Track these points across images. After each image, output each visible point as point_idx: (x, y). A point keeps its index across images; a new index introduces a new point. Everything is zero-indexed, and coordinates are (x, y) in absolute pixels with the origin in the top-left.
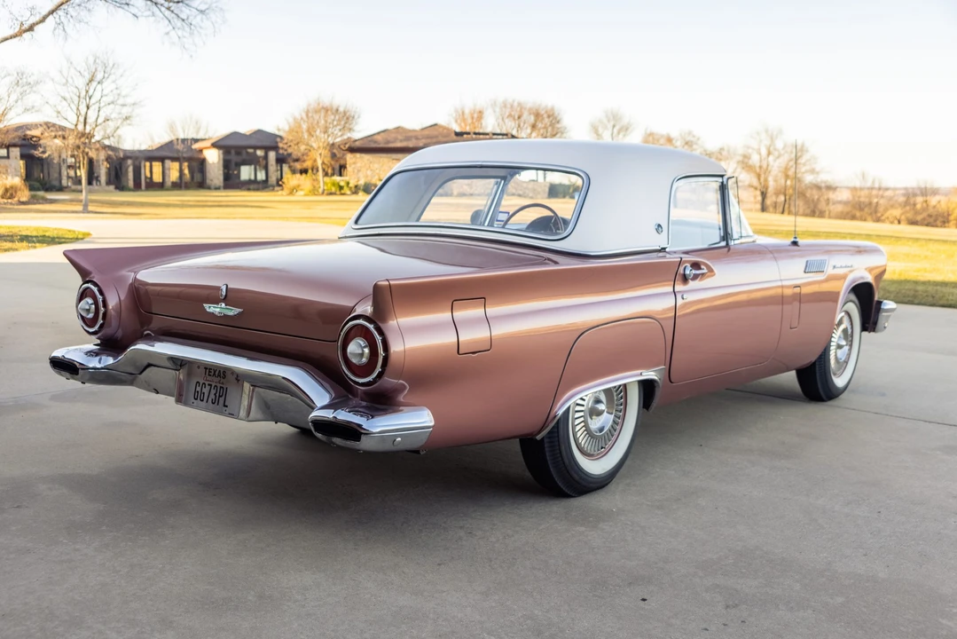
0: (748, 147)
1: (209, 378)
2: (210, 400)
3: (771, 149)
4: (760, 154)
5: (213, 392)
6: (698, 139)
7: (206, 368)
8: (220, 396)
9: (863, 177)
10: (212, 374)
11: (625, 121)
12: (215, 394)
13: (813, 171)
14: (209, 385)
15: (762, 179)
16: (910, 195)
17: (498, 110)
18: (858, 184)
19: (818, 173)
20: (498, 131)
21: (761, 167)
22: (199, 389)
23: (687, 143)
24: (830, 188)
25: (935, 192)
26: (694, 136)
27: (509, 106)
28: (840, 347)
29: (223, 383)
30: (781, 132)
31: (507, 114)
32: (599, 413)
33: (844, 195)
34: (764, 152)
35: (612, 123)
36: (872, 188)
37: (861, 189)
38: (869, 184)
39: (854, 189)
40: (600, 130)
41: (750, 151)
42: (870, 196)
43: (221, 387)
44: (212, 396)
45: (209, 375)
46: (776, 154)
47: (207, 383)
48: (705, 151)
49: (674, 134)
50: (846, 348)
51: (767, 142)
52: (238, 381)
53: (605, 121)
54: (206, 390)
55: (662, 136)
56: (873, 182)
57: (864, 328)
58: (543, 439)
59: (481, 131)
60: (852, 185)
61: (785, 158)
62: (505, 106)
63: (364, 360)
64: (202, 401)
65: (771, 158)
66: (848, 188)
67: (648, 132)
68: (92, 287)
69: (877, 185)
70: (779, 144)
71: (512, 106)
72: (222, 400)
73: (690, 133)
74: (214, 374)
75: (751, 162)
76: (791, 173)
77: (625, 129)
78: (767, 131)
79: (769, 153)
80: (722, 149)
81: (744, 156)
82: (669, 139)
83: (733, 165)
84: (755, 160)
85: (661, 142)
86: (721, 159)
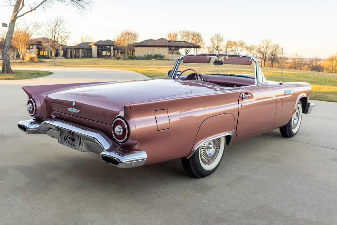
0: (260, 46)
2: (69, 143)
3: (268, 46)
4: (264, 48)
5: (70, 140)
6: (244, 43)
7: (68, 131)
9: (297, 55)
11: (221, 37)
12: (71, 141)
14: (69, 137)
15: (264, 56)
16: (312, 61)
17: (181, 34)
18: (295, 58)
20: (182, 40)
21: (264, 52)
22: (66, 138)
23: (241, 44)
24: (287, 59)
25: (319, 60)
26: (243, 42)
27: (185, 32)
28: (295, 119)
29: (73, 137)
30: (271, 41)
31: (184, 35)
32: (210, 148)
33: (291, 61)
34: (265, 47)
35: (217, 38)
36: (299, 59)
37: (296, 59)
38: (298, 57)
39: (293, 59)
40: (214, 40)
41: (261, 47)
42: (299, 61)
44: (70, 141)
45: (69, 134)
46: (269, 48)
48: (247, 47)
49: (237, 41)
50: (297, 120)
51: (266, 44)
52: (78, 137)
53: (215, 37)
54: (68, 139)
55: (233, 42)
56: (300, 57)
57: (303, 112)
58: (189, 158)
59: (176, 40)
60: (293, 57)
61: (271, 50)
62: (184, 33)
63: (121, 133)
64: (67, 143)
65: (267, 49)
66: (291, 58)
67: (229, 41)
68: (32, 100)
69: (301, 58)
70: (270, 45)
71: (186, 33)
72: (73, 143)
73: (242, 41)
74: (71, 133)
75: (261, 50)
76: (273, 54)
77: (221, 40)
78: (266, 41)
79: (267, 48)
80: (252, 46)
81: (259, 48)
82: (235, 43)
83: (255, 51)
84: (262, 50)
85: (233, 44)
86: (251, 49)
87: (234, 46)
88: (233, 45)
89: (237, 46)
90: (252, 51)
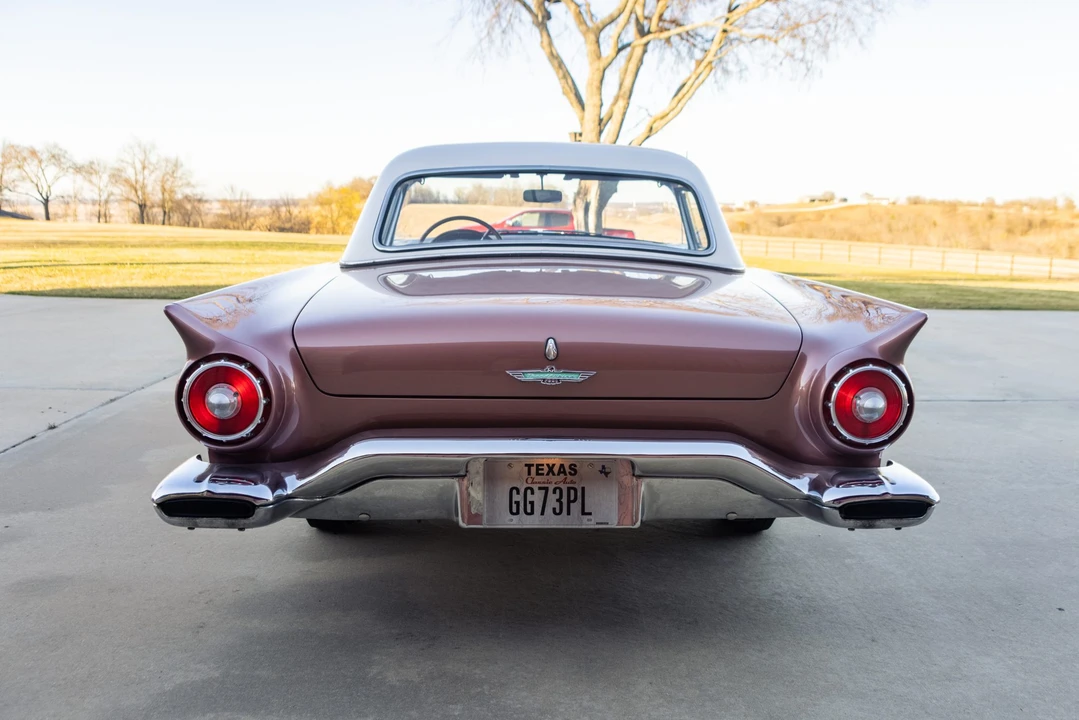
0: (122, 161)
1: (538, 479)
2: (549, 510)
3: (146, 162)
4: (135, 168)
5: (554, 497)
6: (66, 152)
7: (529, 466)
8: (569, 502)
9: (232, 189)
10: (545, 472)
12: (558, 501)
13: (188, 184)
14: (541, 488)
15: (140, 193)
16: (276, 206)
18: (228, 198)
19: (193, 186)
21: (137, 182)
23: (53, 157)
24: (200, 201)
25: (295, 203)
26: (61, 150)
29: (572, 482)
30: (153, 147)
33: (216, 208)
34: (139, 166)
36: (241, 201)
37: (231, 201)
38: (238, 197)
39: (224, 202)
41: (125, 165)
42: (240, 208)
43: (569, 489)
44: (553, 504)
45: (538, 474)
46: (152, 168)
47: (535, 487)
48: (75, 164)
49: (38, 146)
51: (142, 157)
52: (606, 474)
54: (537, 498)
55: (25, 148)
56: (242, 195)
60: (221, 198)
61: (158, 174)
65: (146, 172)
66: (219, 201)
69: (245, 198)
70: (153, 159)
73: (56, 146)
74: (551, 471)
75: (125, 176)
76: (167, 187)
78: (139, 146)
79: (144, 168)
80: (92, 163)
81: (118, 170)
82: (33, 153)
83: (105, 178)
84: (130, 173)
85: (25, 154)
86: (91, 174)
87: (29, 161)
88: (25, 159)
89: (40, 162)
90: (94, 178)
